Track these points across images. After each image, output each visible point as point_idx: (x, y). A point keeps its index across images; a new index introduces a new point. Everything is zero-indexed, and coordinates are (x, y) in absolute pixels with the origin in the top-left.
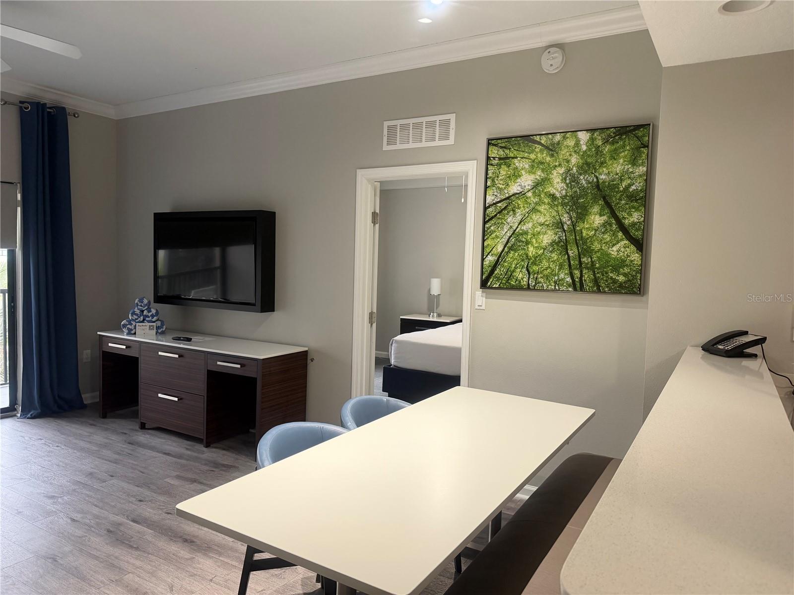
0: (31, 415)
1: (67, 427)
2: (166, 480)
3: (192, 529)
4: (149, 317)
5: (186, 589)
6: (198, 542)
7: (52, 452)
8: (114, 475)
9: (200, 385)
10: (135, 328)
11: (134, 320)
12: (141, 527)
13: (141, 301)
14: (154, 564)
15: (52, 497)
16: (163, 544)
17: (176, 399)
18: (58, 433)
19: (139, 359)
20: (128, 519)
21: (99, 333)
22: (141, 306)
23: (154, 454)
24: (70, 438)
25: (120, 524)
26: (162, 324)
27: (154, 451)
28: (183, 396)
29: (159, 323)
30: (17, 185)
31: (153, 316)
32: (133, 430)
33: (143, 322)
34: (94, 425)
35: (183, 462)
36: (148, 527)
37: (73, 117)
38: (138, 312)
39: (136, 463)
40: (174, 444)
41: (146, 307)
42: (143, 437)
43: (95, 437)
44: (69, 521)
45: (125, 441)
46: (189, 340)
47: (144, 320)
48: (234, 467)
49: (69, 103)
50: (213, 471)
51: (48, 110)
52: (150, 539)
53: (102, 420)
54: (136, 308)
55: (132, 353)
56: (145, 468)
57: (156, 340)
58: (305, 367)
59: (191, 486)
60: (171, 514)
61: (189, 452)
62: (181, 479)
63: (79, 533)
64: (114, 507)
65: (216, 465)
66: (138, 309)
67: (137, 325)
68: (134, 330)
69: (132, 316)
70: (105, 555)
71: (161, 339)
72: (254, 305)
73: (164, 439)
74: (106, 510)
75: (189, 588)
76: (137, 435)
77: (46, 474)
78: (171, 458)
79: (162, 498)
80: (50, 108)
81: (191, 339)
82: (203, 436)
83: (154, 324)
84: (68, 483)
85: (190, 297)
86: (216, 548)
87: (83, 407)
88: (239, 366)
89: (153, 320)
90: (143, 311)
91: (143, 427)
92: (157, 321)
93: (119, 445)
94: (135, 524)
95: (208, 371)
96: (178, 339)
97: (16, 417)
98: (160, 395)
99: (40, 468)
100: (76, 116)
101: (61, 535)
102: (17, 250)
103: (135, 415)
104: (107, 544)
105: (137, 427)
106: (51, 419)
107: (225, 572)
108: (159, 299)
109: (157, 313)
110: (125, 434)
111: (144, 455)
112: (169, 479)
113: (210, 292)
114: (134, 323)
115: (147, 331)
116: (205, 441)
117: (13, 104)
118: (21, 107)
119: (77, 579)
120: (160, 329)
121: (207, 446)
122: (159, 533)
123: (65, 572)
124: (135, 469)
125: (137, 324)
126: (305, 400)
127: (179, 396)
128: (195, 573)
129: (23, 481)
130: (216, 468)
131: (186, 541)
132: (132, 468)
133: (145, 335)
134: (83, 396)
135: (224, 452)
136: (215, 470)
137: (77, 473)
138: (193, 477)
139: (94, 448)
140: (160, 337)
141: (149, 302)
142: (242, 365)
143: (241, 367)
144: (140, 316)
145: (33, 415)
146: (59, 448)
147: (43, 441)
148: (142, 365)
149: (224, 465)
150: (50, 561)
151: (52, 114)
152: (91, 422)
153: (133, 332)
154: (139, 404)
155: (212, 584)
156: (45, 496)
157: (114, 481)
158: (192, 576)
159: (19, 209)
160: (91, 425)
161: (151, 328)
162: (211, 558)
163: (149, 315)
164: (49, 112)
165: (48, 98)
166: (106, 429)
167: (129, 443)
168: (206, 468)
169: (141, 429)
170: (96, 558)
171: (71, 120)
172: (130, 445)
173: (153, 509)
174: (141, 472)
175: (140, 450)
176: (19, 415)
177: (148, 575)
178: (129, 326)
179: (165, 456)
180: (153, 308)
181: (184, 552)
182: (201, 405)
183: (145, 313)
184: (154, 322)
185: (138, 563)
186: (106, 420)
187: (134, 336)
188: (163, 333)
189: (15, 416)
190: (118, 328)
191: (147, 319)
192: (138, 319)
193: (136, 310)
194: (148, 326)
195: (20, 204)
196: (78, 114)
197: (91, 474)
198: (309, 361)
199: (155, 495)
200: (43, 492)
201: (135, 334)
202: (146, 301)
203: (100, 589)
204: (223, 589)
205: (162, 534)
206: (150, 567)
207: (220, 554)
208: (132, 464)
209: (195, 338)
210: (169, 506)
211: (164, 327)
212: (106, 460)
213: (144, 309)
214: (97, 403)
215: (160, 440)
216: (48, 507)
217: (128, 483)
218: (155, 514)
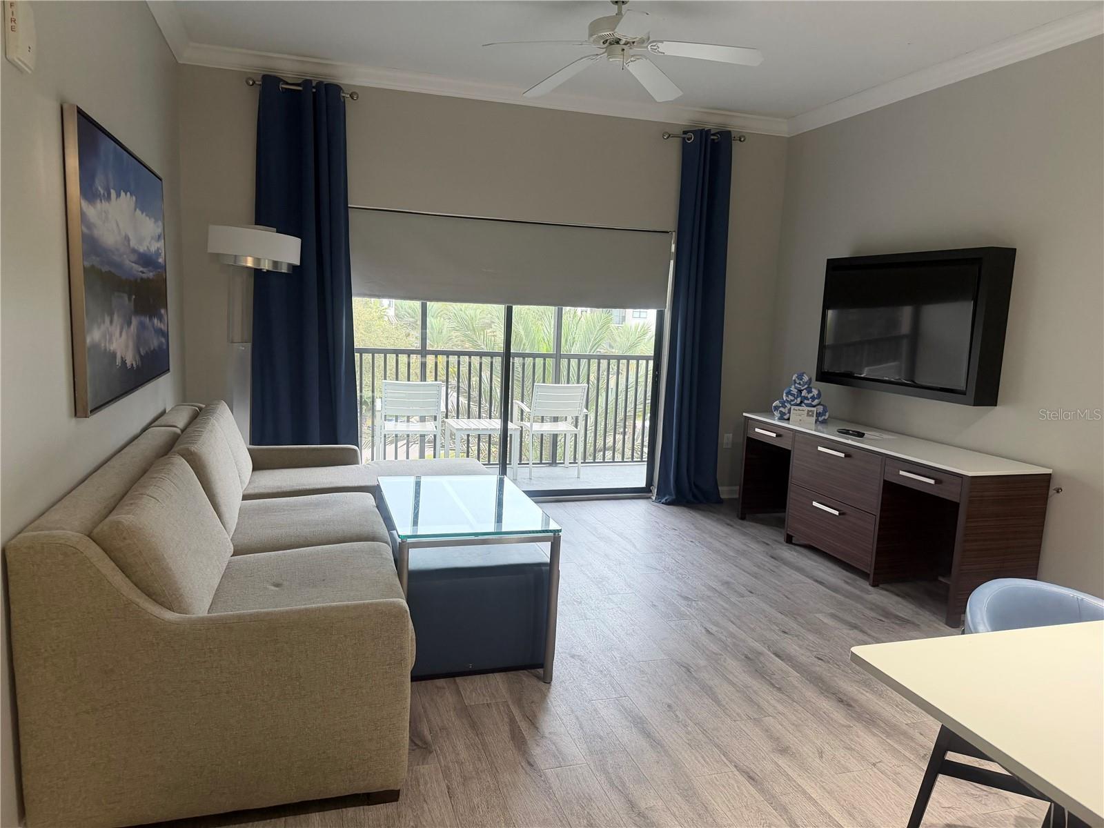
0: (666, 500)
1: (702, 522)
2: (817, 615)
3: (850, 689)
4: (808, 400)
5: (839, 762)
6: (858, 709)
7: (684, 546)
8: (753, 591)
9: (872, 500)
10: (789, 412)
11: (789, 402)
12: (784, 664)
13: (800, 377)
14: (800, 716)
15: (686, 598)
16: (810, 693)
17: (836, 513)
18: (692, 527)
19: (792, 452)
20: (769, 648)
21: (744, 414)
22: (799, 384)
23: (802, 578)
24: (704, 535)
25: (761, 654)
26: (825, 411)
27: (803, 575)
28: (844, 510)
29: (820, 409)
30: (672, 234)
31: (813, 398)
32: (776, 541)
33: (799, 405)
34: (731, 526)
35: (839, 596)
36: (793, 667)
37: (739, 142)
38: (795, 391)
39: (779, 584)
40: (829, 571)
41: (806, 386)
42: (789, 553)
43: (733, 540)
44: (703, 631)
45: (767, 553)
46: (861, 435)
47: (801, 402)
48: (913, 623)
49: (736, 124)
50: (881, 620)
51: (712, 137)
52: (796, 683)
53: (740, 521)
54: (793, 386)
55: (784, 444)
56: (791, 593)
57: (815, 431)
58: (1045, 499)
59: (851, 632)
60: (822, 660)
61: (848, 588)
62: (836, 619)
63: (714, 648)
64: (753, 630)
65: (887, 614)
66: (796, 388)
67: (792, 409)
68: (788, 415)
69: (787, 396)
70: (742, 683)
71: (821, 429)
72: (963, 393)
73: (816, 562)
74: (744, 631)
75: (843, 762)
76: (780, 549)
77: (680, 571)
78: (823, 588)
79: (811, 637)
80: (713, 135)
81: (864, 434)
82: (870, 570)
83: (814, 409)
84: (703, 588)
85: (862, 376)
86: (883, 725)
87: (720, 501)
88: (932, 482)
89: (814, 403)
90: (800, 391)
91: (789, 540)
92: (818, 405)
93: (759, 556)
94: (777, 659)
95: (885, 481)
96: (845, 432)
97: (650, 500)
98: (815, 504)
99: (673, 561)
100: (742, 139)
101: (695, 645)
102: (666, 310)
103: (780, 524)
104: (745, 672)
105: (782, 539)
106: (685, 510)
107: (895, 762)
108: (824, 376)
109: (819, 395)
110: (768, 544)
111: (790, 575)
112: (820, 614)
113: (889, 370)
114: (788, 406)
115: (804, 417)
116: (871, 576)
117: (674, 136)
118: (684, 139)
119: (711, 701)
120: (821, 416)
121: (875, 585)
122: (807, 679)
123: (699, 689)
124: (779, 591)
125: (793, 407)
126: (1039, 552)
127: (842, 509)
128: (853, 747)
129: (658, 572)
130: (886, 617)
131: (841, 701)
132: (775, 589)
133: (801, 422)
134: (720, 488)
135: (899, 599)
136: (883, 620)
137: (712, 578)
138: (854, 622)
139: (731, 554)
140: (820, 427)
141: (810, 379)
142: (938, 481)
143: (936, 483)
144: (797, 397)
145: (668, 500)
146: (693, 544)
147: (677, 532)
148: (795, 461)
149: (897, 617)
150: (684, 669)
151: (716, 141)
152: (728, 521)
153: (786, 417)
154: (787, 511)
155: (875, 770)
156: (678, 595)
157: (753, 599)
158: (846, 748)
159: (672, 263)
160: (728, 525)
161: (809, 414)
162: (875, 735)
163: (809, 397)
164: (713, 139)
165: (713, 122)
166: (745, 534)
167: (772, 557)
168: (873, 614)
169: (787, 542)
170: (734, 685)
171: (736, 146)
172: (772, 559)
173: (800, 647)
174: (786, 597)
175: (784, 568)
176: (654, 498)
177: (793, 727)
178: (781, 409)
179: (816, 584)
180: (814, 388)
181: (839, 715)
182: (870, 526)
183: (804, 393)
184: (814, 406)
185: (780, 707)
186: (745, 523)
187: (787, 421)
188: (824, 422)
189: (650, 498)
190: (768, 411)
191: (806, 402)
192: (794, 400)
193: (793, 388)
194: (806, 412)
195: (673, 256)
196: (744, 136)
197: (727, 583)
198: (1052, 492)
199: (803, 631)
200: (677, 589)
201: (789, 419)
202: (806, 378)
203: (737, 722)
204: (890, 782)
205: (811, 682)
206: (795, 718)
207: (888, 735)
208: (775, 583)
209: (869, 434)
210: (820, 650)
211: (827, 414)
212: (745, 571)
213: (802, 388)
214: (736, 499)
215: (809, 561)
216: (683, 609)
217: (771, 606)
218: (803, 655)
